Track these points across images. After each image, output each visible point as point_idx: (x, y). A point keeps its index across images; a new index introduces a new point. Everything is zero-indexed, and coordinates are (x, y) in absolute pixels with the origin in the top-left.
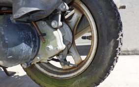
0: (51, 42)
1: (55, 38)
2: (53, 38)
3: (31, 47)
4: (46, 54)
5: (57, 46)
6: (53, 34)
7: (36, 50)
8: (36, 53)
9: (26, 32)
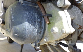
0: (56, 24)
1: (61, 19)
2: (59, 18)
3: (36, 27)
4: (52, 37)
5: (63, 28)
6: (58, 15)
7: (42, 31)
8: (42, 34)
9: (31, 13)
